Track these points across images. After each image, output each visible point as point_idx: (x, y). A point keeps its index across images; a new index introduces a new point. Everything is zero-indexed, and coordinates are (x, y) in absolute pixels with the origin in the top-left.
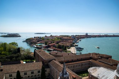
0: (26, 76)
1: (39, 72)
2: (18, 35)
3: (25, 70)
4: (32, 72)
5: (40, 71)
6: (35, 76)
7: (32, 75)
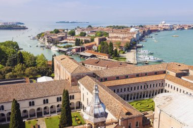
0: (32, 107)
1: (59, 100)
2: (21, 25)
3: (32, 96)
4: (44, 100)
5: (60, 98)
6: (52, 107)
7: (46, 105)
